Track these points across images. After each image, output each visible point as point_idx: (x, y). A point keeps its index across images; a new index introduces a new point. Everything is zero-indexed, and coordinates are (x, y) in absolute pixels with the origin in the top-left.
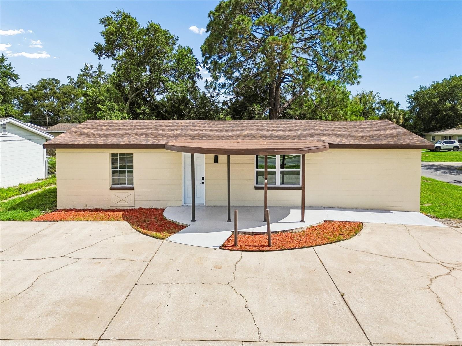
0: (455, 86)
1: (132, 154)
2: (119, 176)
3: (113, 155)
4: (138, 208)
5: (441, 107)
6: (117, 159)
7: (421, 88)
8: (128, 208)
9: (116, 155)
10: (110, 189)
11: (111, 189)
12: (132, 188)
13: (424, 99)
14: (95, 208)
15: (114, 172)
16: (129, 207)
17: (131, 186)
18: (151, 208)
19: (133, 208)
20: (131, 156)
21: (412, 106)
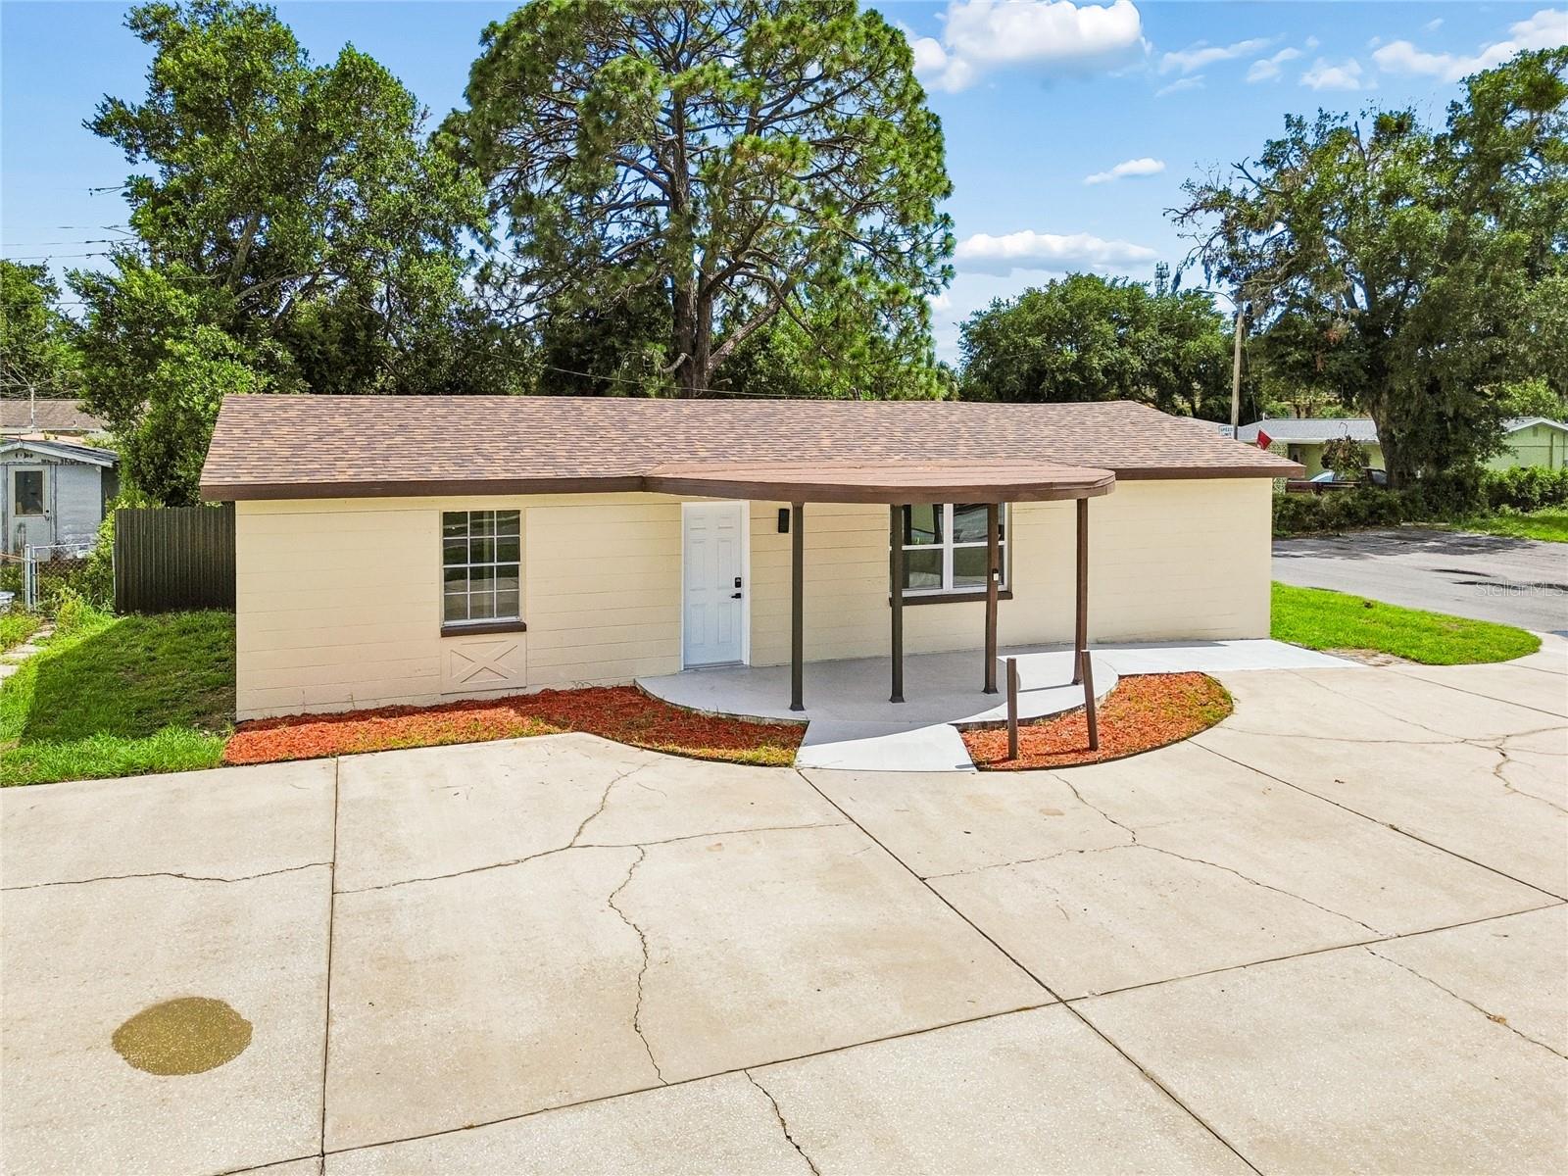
0: (1083, 304)
1: (518, 512)
2: (468, 590)
3: (449, 518)
4: (537, 690)
5: (1051, 362)
6: (464, 531)
7: (997, 305)
8: (505, 694)
9: (460, 517)
10: (443, 636)
11: (446, 633)
12: (521, 628)
13: (1007, 337)
14: (383, 704)
15: (450, 576)
16: (508, 691)
17: (513, 619)
18: (580, 687)
19: (521, 692)
20: (511, 521)
21: (972, 357)
